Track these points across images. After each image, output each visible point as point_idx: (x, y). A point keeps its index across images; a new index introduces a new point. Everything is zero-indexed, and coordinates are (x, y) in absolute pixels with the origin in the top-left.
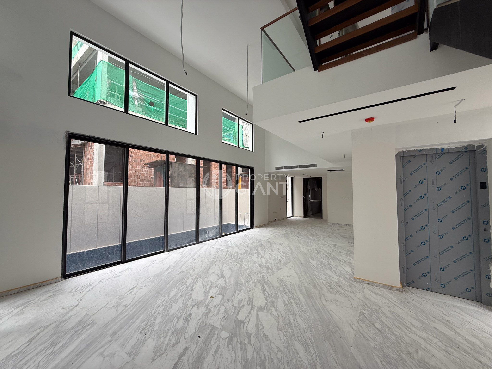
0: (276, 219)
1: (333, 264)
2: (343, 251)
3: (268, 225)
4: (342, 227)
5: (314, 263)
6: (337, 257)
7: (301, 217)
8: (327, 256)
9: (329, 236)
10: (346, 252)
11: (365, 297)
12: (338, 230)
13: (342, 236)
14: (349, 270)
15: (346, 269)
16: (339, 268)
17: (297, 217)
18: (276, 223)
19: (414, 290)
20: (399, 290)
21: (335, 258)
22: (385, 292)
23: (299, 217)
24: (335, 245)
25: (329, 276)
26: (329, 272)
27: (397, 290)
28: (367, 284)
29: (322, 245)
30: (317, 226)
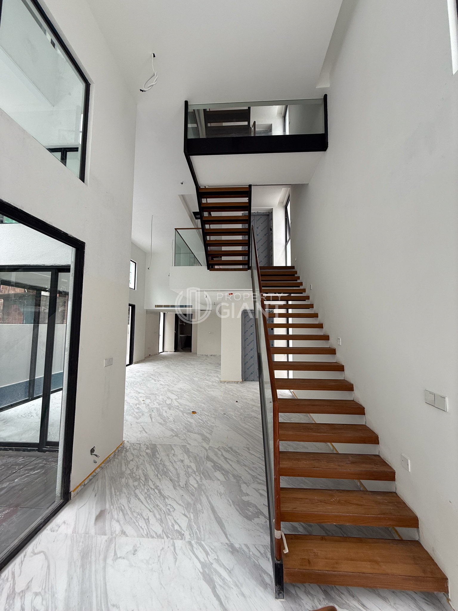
0: (150, 355)
1: (208, 378)
2: (212, 371)
3: (144, 361)
4: (208, 357)
5: (196, 379)
6: (209, 374)
7: (171, 352)
8: (203, 375)
9: (200, 364)
10: (214, 372)
11: (226, 387)
12: (206, 359)
13: (210, 363)
14: (218, 379)
15: (216, 379)
16: (212, 379)
17: (167, 352)
18: (150, 358)
19: (247, 382)
20: (241, 383)
21: (208, 375)
22: (235, 384)
23: (170, 352)
24: (207, 369)
25: (207, 383)
26: (206, 381)
27: (240, 383)
28: (227, 383)
29: (198, 370)
30: (189, 358)
